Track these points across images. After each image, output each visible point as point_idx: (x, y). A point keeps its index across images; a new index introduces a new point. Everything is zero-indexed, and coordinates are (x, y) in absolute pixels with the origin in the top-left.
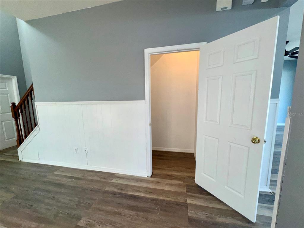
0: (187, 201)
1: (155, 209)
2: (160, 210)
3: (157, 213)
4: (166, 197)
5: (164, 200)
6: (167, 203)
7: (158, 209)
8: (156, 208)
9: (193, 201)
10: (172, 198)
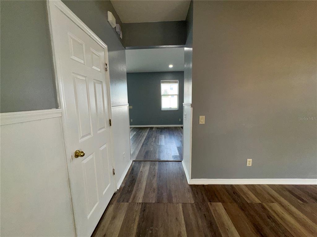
0: (140, 203)
1: (152, 233)
2: (152, 228)
3: (156, 230)
4: (134, 222)
5: (139, 224)
6: (143, 221)
7: (152, 230)
8: (150, 232)
9: (139, 198)
10: (136, 216)
